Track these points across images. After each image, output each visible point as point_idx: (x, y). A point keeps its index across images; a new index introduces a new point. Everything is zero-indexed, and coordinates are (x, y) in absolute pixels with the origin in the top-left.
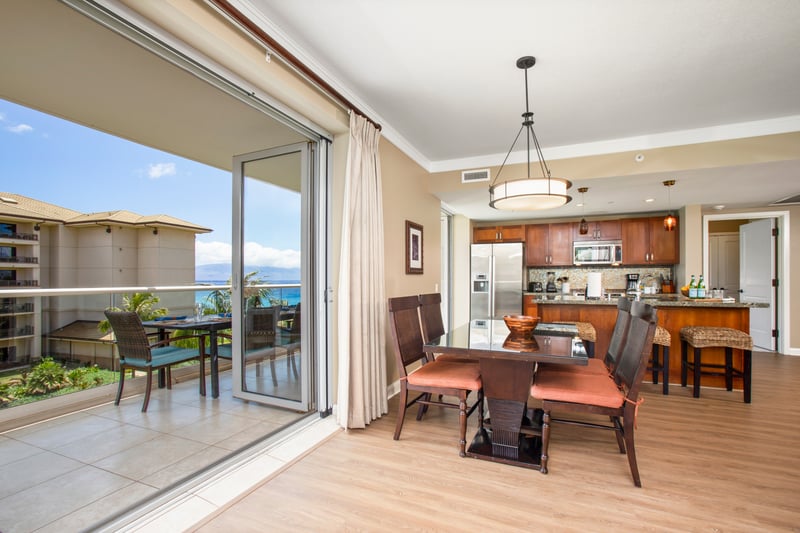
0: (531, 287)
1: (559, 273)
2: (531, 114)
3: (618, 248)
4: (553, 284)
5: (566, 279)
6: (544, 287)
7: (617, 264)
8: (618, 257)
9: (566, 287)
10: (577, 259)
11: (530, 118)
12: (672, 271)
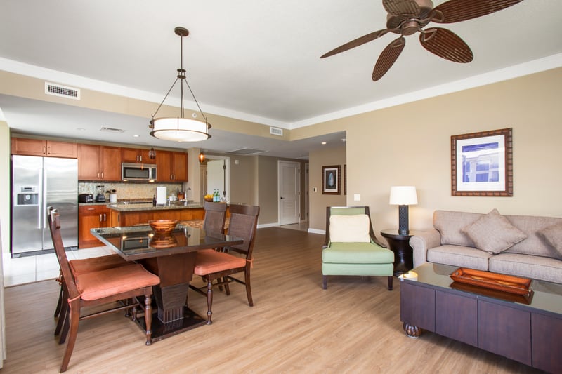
0: (82, 198)
1: (109, 187)
2: (184, 71)
3: (154, 170)
4: (103, 195)
5: (114, 191)
6: (94, 199)
7: (152, 181)
8: (154, 177)
9: (114, 198)
10: (125, 177)
11: (183, 73)
12: (182, 187)
